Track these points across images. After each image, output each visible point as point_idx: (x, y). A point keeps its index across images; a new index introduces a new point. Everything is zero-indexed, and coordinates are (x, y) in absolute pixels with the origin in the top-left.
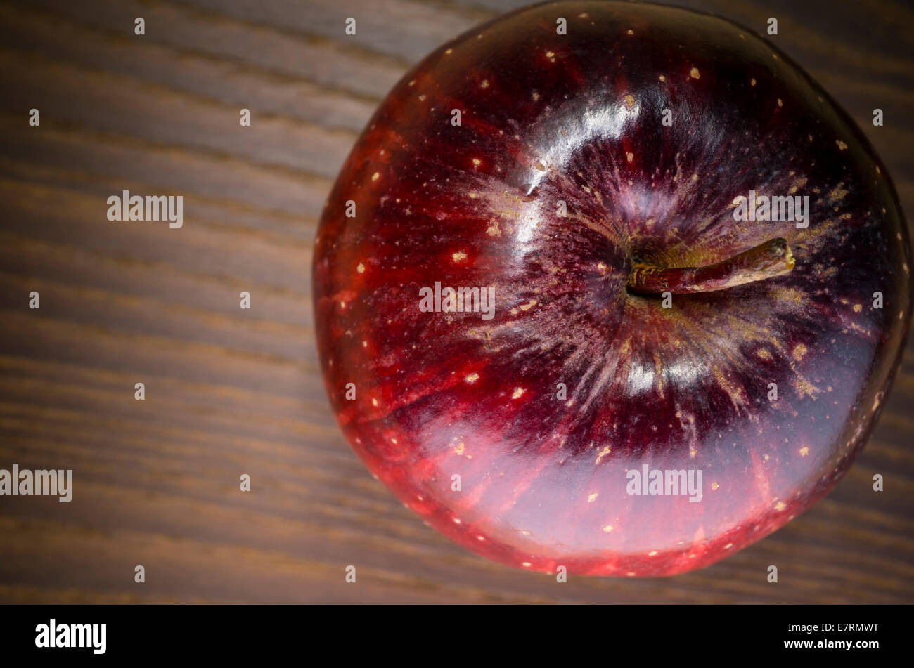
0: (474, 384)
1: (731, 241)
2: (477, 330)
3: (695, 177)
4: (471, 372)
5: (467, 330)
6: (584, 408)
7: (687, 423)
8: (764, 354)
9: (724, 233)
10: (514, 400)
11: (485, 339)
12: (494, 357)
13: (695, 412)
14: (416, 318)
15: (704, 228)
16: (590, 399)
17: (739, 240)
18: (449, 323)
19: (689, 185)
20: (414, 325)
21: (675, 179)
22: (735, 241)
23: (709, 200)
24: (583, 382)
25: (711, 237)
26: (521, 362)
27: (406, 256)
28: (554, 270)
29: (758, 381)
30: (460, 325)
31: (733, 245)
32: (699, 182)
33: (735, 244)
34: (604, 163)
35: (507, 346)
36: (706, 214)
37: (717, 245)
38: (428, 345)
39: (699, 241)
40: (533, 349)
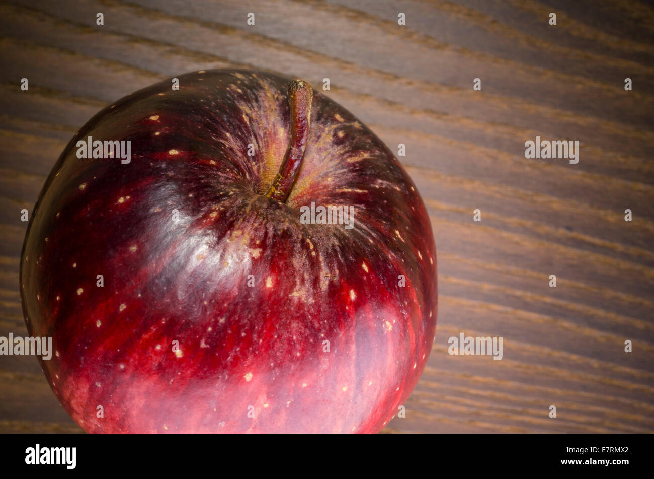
0: (357, 295)
1: (267, 133)
2: (322, 282)
3: (228, 135)
4: (348, 295)
5: (321, 289)
6: (373, 234)
7: (382, 184)
8: (341, 134)
9: (262, 135)
10: (369, 271)
11: (329, 278)
12: (341, 275)
13: (376, 178)
14: (303, 328)
15: (257, 145)
16: (368, 230)
17: (268, 127)
18: (314, 301)
19: (232, 140)
20: (308, 331)
21: (227, 146)
22: (268, 130)
23: (243, 133)
24: (358, 230)
25: (262, 144)
26: (346, 259)
27: (256, 328)
28: (287, 224)
29: (356, 142)
30: (317, 293)
31: (270, 133)
32: (231, 134)
33: (270, 131)
34: (215, 179)
35: (336, 264)
36: (250, 139)
37: (268, 142)
38: (325, 323)
39: (262, 152)
40: (338, 249)
